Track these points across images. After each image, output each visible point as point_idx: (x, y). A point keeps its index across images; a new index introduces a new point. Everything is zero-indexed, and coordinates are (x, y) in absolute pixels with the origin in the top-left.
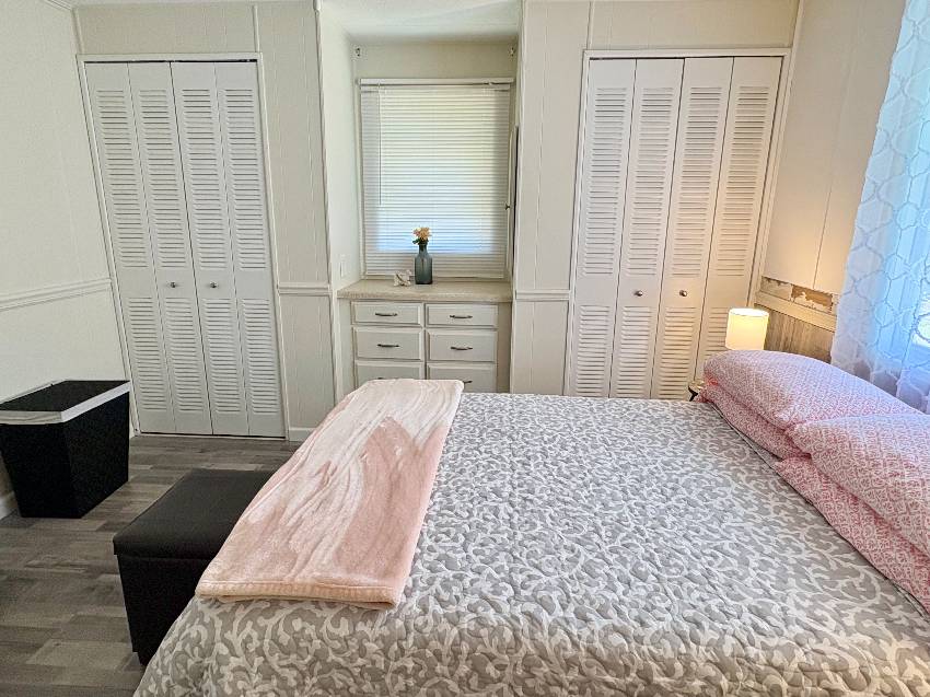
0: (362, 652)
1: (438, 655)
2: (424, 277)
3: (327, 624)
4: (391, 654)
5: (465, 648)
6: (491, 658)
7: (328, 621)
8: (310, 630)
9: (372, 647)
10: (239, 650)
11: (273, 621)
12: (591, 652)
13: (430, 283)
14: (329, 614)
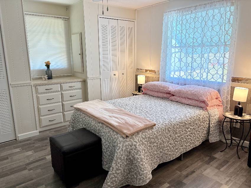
0: (155, 134)
1: (163, 130)
2: (50, 78)
3: (148, 132)
4: (158, 133)
5: (166, 127)
6: (169, 128)
7: (148, 131)
8: (146, 134)
9: (155, 133)
10: (138, 142)
11: (140, 135)
12: (179, 122)
13: (52, 79)
14: (147, 130)
